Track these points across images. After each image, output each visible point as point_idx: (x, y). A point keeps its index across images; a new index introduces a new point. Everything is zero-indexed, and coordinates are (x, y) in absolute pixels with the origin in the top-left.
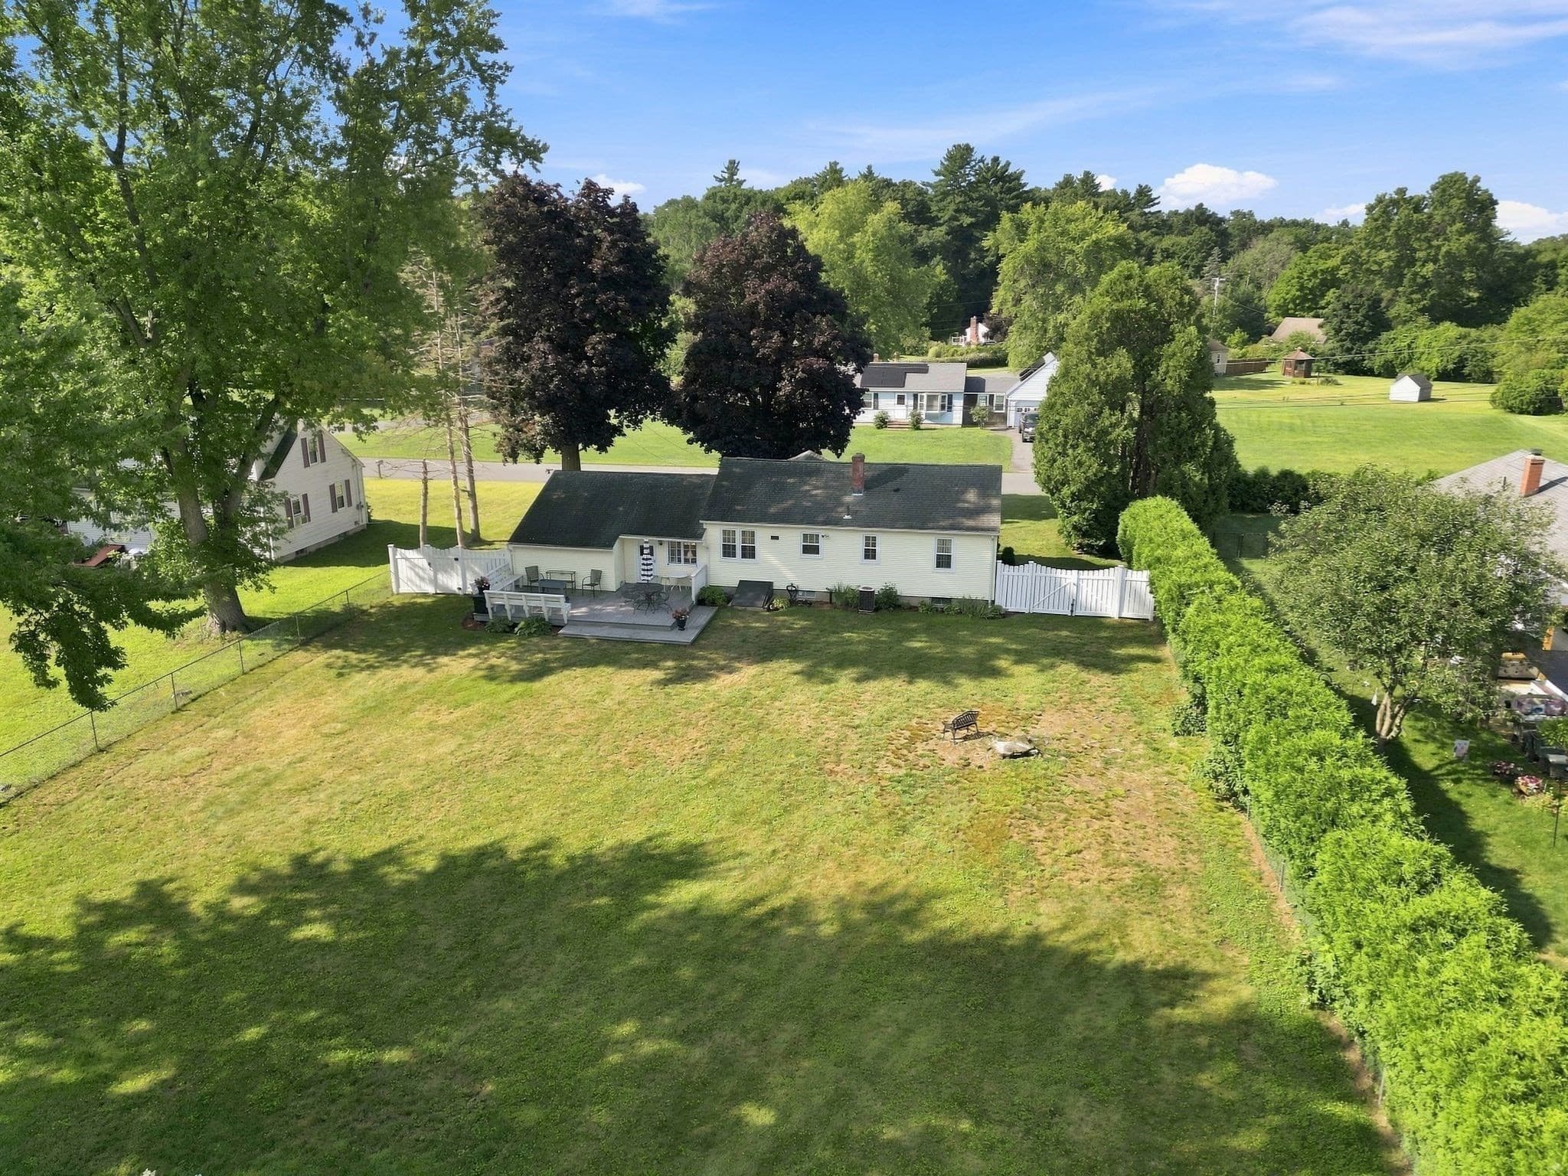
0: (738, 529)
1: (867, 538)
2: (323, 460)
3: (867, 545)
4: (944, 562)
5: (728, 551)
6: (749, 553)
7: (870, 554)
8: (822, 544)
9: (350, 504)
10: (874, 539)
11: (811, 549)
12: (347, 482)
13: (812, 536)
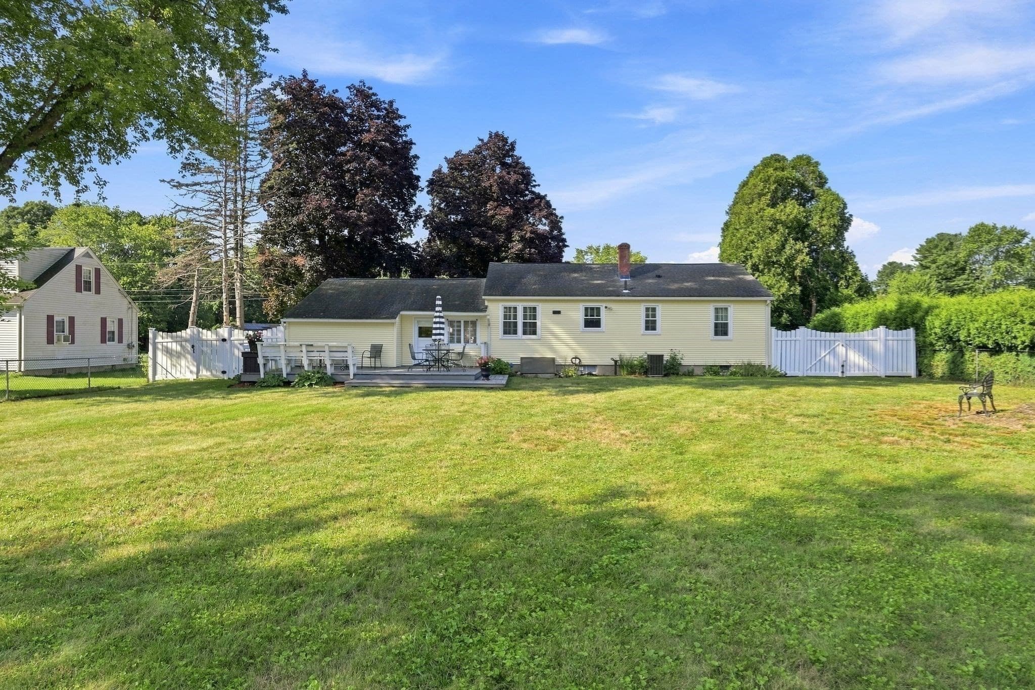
0: (520, 304)
1: (647, 309)
2: (98, 291)
3: (647, 316)
4: (721, 329)
5: (509, 328)
6: (531, 329)
7: (651, 325)
8: (604, 316)
9: (120, 341)
10: (654, 310)
11: (592, 322)
12: (120, 322)
13: (592, 309)
